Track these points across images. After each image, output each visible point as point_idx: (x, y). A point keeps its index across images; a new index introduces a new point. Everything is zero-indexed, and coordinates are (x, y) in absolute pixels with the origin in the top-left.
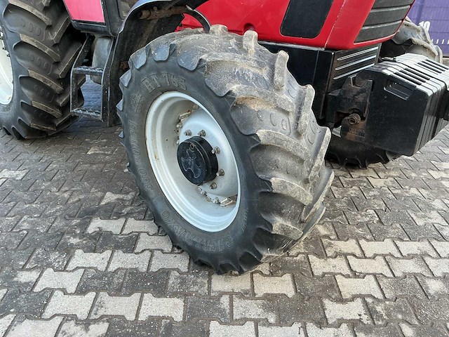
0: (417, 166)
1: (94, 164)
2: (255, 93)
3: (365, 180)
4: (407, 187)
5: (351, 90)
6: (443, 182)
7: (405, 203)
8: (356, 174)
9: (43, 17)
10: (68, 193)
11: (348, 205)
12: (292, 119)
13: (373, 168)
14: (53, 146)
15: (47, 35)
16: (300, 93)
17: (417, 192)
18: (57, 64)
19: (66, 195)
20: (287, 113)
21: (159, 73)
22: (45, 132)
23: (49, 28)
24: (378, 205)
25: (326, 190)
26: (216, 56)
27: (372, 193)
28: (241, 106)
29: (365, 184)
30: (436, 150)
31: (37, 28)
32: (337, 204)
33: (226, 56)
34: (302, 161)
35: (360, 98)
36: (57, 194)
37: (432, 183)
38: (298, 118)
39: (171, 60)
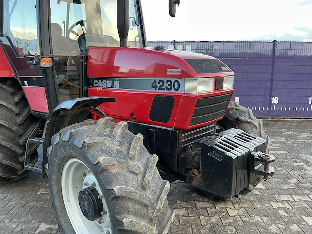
0: (262, 199)
1: (39, 201)
2: (114, 162)
3: (225, 210)
4: (253, 215)
5: (190, 154)
6: (280, 211)
7: (250, 228)
8: (219, 206)
9: (14, 108)
10: (16, 224)
11: (210, 230)
12: (140, 177)
13: (231, 201)
14: (15, 188)
15: (16, 119)
16: (148, 160)
17: (260, 219)
18: (21, 136)
19: (14, 225)
20: (136, 174)
21: (65, 148)
22: (10, 179)
23: (18, 115)
24: (231, 230)
25: (169, 225)
26: (93, 140)
27: (228, 221)
28: (106, 170)
29: (224, 214)
30: (278, 186)
31: (10, 115)
32: (202, 230)
33: (100, 139)
34: (146, 206)
35: (196, 159)
36: (8, 224)
37: (271, 212)
38: (144, 177)
39: (70, 141)
